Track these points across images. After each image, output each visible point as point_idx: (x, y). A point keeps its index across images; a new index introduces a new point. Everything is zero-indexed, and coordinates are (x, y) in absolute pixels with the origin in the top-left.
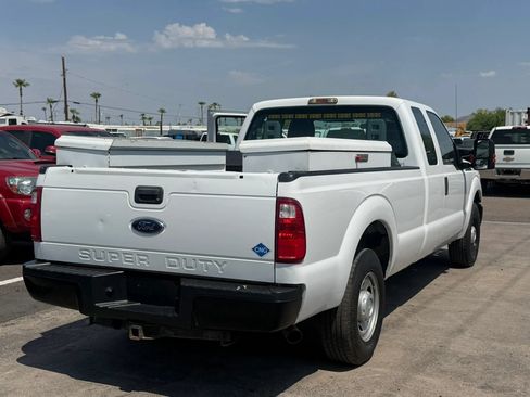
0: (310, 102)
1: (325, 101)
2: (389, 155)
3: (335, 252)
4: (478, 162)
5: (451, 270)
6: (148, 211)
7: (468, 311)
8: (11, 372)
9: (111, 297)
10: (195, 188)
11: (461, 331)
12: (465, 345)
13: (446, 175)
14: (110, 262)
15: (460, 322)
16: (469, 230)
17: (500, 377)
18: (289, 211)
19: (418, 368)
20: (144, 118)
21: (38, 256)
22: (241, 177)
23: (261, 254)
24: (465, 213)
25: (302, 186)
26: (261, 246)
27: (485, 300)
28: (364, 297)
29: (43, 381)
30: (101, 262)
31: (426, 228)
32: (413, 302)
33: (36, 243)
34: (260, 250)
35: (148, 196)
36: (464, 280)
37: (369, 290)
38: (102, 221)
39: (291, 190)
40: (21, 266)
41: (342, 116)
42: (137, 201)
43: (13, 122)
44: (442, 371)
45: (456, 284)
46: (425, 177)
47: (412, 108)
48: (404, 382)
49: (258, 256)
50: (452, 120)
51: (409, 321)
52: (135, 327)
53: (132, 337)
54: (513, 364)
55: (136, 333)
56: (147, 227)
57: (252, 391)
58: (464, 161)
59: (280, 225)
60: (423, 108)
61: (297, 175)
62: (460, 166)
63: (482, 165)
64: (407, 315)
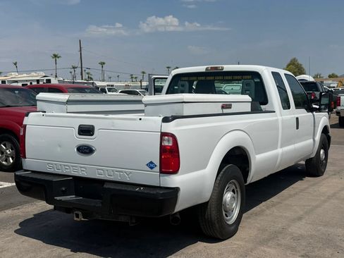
0: (207, 69)
1: (216, 68)
2: (250, 104)
3: (204, 167)
4: (323, 107)
5: (307, 178)
6: (85, 140)
7: (309, 206)
8: (9, 238)
9: (64, 193)
10: (113, 126)
11: (300, 219)
12: (300, 228)
13: (297, 116)
14: (65, 172)
15: (301, 213)
16: (318, 152)
17: (316, 250)
18: (168, 141)
19: (264, 242)
20: (132, 78)
21: (24, 168)
22: (140, 119)
23: (152, 168)
24: (314, 140)
25: (177, 125)
26: (151, 163)
27: (323, 198)
28: (228, 196)
29: (26, 245)
30: (60, 172)
31: (279, 151)
32: (274, 199)
33: (23, 159)
34: (151, 165)
35: (86, 131)
36: (314, 185)
37: (233, 191)
38: (60, 146)
39: (170, 128)
40: (13, 174)
41: (227, 78)
42: (79, 134)
43: (49, 81)
44: (278, 245)
45: (307, 188)
46: (280, 118)
47: (272, 72)
48: (251, 252)
49: (149, 169)
50: (337, 77)
51: (268, 212)
52: (77, 212)
53: (76, 219)
54: (328, 242)
55: (77, 216)
56: (85, 150)
57: (152, 254)
58: (314, 106)
59: (163, 149)
60: (282, 72)
61: (174, 118)
62: (311, 110)
63: (325, 109)
64: (268, 208)
